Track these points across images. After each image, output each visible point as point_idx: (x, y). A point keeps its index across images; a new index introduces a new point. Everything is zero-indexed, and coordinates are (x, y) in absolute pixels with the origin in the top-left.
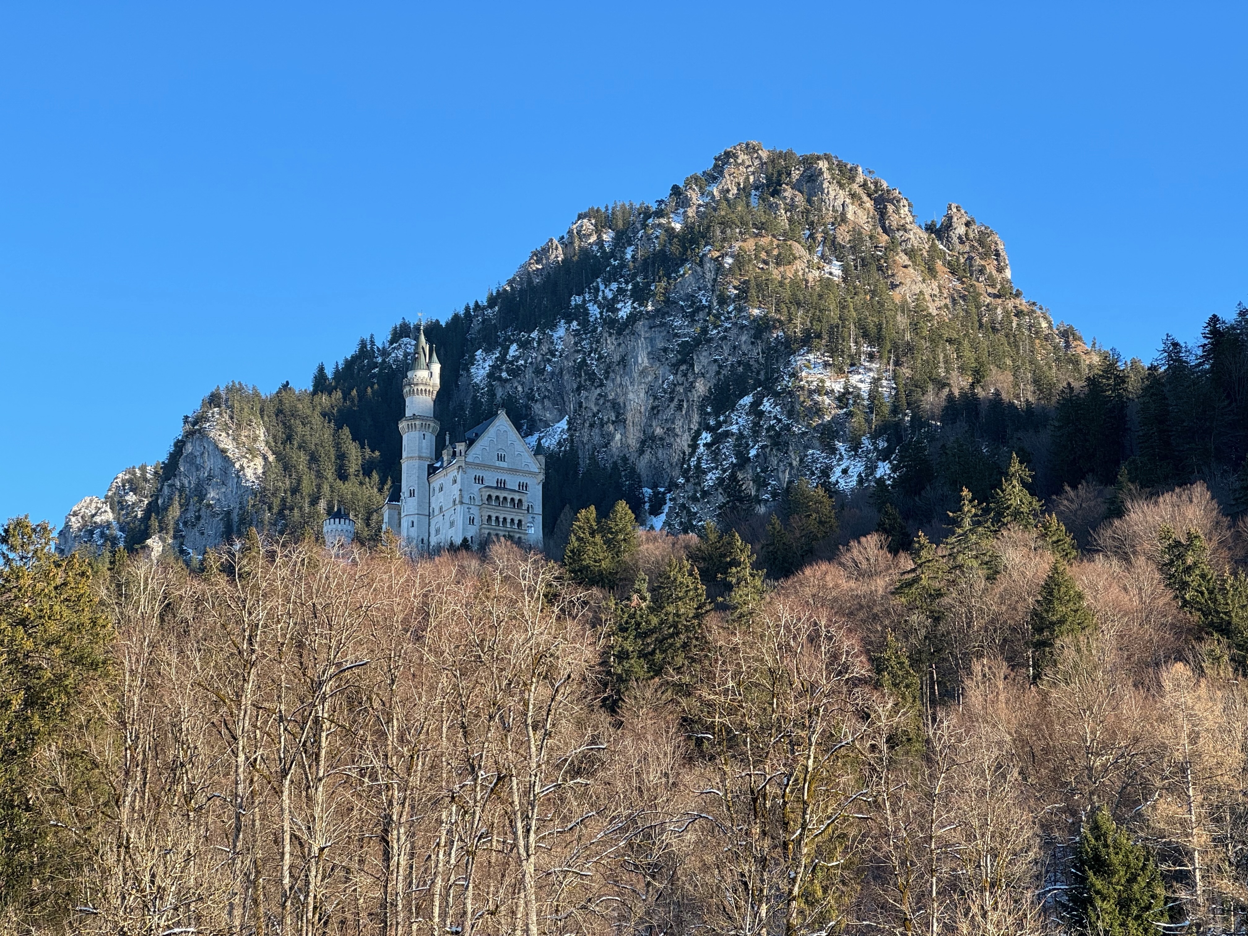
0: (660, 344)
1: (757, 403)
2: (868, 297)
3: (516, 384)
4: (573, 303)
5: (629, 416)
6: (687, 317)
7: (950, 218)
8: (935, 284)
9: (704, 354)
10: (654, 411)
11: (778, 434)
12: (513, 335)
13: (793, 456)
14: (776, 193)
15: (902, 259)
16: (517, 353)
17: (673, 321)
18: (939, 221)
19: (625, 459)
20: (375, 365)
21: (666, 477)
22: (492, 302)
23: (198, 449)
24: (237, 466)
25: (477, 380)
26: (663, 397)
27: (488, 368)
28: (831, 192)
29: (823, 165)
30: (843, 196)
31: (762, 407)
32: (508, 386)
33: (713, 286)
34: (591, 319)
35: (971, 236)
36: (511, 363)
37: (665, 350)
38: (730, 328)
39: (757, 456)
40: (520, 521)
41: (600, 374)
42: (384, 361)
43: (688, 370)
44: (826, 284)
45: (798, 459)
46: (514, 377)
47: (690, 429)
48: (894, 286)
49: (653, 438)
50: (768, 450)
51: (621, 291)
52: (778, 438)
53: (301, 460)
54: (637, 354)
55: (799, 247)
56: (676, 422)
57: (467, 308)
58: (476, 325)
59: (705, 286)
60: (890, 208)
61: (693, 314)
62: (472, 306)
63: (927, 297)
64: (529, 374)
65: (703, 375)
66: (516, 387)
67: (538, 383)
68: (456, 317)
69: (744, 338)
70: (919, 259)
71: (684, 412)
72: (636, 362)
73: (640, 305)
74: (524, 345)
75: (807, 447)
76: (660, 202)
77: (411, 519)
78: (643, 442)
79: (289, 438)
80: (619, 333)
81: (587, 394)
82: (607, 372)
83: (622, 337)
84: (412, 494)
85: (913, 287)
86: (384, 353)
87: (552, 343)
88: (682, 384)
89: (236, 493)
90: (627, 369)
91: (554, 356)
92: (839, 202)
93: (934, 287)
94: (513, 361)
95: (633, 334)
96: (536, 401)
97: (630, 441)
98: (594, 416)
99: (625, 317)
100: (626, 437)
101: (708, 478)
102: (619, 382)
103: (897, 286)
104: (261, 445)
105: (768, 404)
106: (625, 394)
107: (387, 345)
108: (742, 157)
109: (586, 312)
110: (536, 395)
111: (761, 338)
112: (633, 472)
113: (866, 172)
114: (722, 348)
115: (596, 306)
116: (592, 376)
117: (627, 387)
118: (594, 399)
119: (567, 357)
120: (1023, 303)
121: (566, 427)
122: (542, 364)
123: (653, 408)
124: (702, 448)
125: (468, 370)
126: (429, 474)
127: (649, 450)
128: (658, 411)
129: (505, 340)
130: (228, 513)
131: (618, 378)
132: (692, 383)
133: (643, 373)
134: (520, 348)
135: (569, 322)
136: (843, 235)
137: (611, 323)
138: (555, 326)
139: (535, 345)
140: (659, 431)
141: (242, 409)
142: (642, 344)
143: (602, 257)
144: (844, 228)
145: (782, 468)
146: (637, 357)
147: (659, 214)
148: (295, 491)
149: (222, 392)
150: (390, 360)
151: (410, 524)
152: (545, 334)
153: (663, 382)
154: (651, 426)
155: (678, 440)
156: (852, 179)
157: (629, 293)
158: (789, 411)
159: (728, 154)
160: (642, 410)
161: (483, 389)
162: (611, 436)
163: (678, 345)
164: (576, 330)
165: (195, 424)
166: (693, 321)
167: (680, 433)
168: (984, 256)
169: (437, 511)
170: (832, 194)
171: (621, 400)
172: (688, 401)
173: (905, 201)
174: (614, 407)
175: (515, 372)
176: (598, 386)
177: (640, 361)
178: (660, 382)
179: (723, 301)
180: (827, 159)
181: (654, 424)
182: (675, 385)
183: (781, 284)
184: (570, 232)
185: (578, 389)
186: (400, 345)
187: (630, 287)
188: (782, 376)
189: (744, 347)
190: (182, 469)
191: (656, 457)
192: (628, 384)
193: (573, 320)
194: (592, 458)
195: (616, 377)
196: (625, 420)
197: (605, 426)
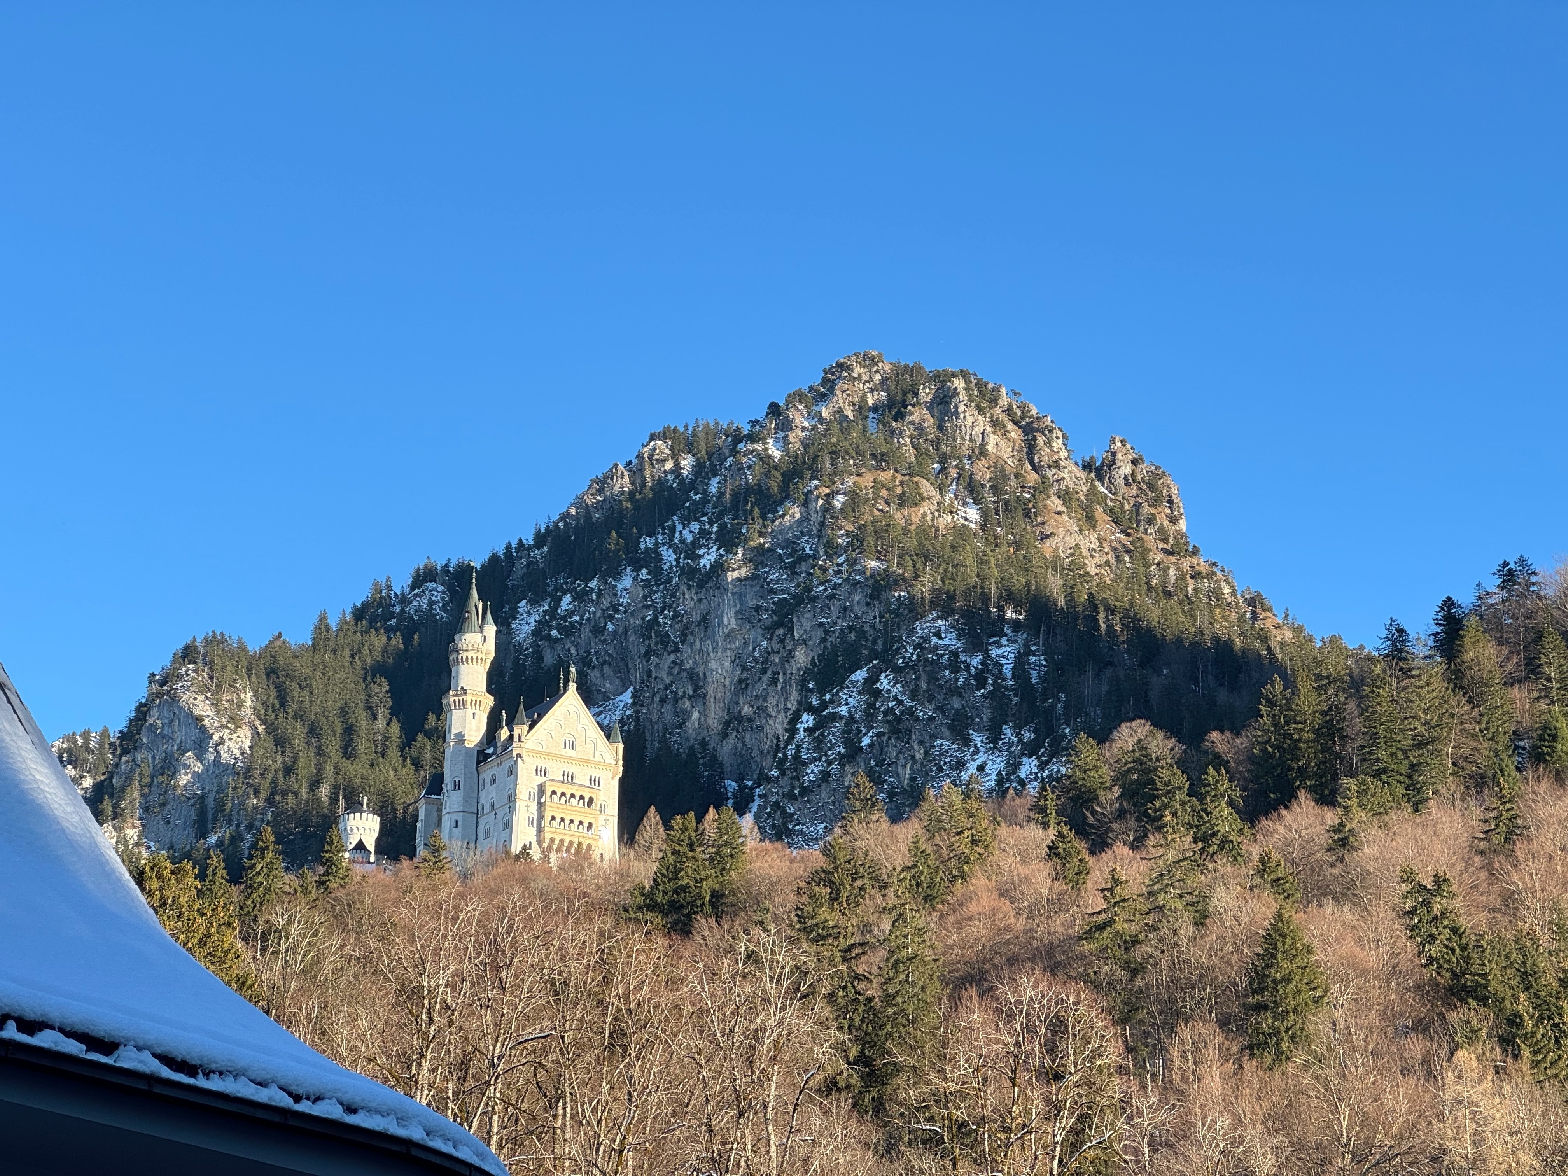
0: (751, 602)
1: (873, 679)
2: (1012, 550)
3: (568, 645)
4: (643, 546)
5: (710, 690)
6: (786, 568)
7: (1114, 454)
8: (1093, 537)
9: (807, 615)
10: (742, 685)
11: (898, 720)
12: (566, 583)
13: (916, 747)
14: (899, 416)
15: (1056, 503)
16: (571, 606)
17: (768, 573)
18: (1100, 457)
19: (704, 743)
20: (392, 615)
21: (754, 767)
22: (540, 539)
23: (166, 714)
24: (216, 738)
25: (519, 638)
26: (753, 667)
27: (533, 624)
28: (968, 417)
29: (958, 383)
30: (981, 423)
31: (878, 685)
32: (559, 647)
33: (820, 531)
34: (665, 567)
35: (1139, 477)
36: (564, 618)
37: (757, 609)
38: (840, 585)
39: (871, 746)
40: (590, 825)
41: (675, 637)
42: (403, 610)
43: (785, 635)
44: (961, 532)
45: (922, 751)
46: (567, 636)
47: (787, 710)
48: (1044, 537)
49: (739, 718)
50: (885, 739)
51: (703, 533)
52: (898, 723)
53: (298, 734)
54: (722, 613)
55: (928, 485)
56: (770, 699)
57: (508, 547)
58: (519, 570)
59: (810, 531)
60: (1041, 440)
61: (793, 565)
62: (514, 544)
63: (1085, 552)
64: (586, 633)
65: (805, 642)
66: (569, 650)
67: (596, 644)
68: (494, 558)
69: (857, 598)
70: (1074, 504)
71: (779, 687)
72: (721, 623)
73: (728, 552)
74: (581, 597)
75: (933, 737)
76: (754, 423)
77: (454, 817)
78: (727, 724)
79: (283, 704)
80: (701, 586)
81: (658, 661)
82: (684, 636)
83: (704, 592)
84: (456, 786)
85: (1068, 539)
86: (404, 600)
87: (616, 595)
88: (778, 652)
89: (213, 772)
90: (709, 632)
91: (617, 611)
92: (978, 430)
93: (1093, 539)
94: (565, 616)
95: (719, 588)
96: (594, 667)
97: (710, 722)
98: (666, 689)
99: (708, 566)
100: (706, 716)
101: (809, 771)
102: (698, 647)
103: (1048, 537)
104: (247, 712)
105: (886, 681)
106: (706, 663)
107: (407, 591)
108: (857, 370)
109: (659, 558)
110: (594, 659)
111: (878, 598)
112: (714, 761)
113: (1010, 393)
114: (829, 609)
115: (671, 551)
116: (664, 639)
117: (708, 654)
118: (666, 667)
119: (633, 614)
120: (1201, 562)
121: (630, 701)
122: (602, 620)
123: (740, 681)
124: (802, 733)
125: (509, 626)
126: (479, 762)
127: (734, 734)
128: (747, 685)
129: (556, 589)
130: (202, 797)
131: (698, 643)
132: (790, 651)
133: (729, 636)
134: (574, 600)
135: (637, 570)
136: (982, 472)
137: (690, 573)
138: (620, 574)
139: (594, 597)
140: (747, 710)
141: (224, 667)
142: (729, 600)
143: (679, 490)
144: (982, 464)
145: (902, 761)
146: (722, 617)
147: (752, 438)
148: (288, 771)
149: (199, 645)
150: (411, 609)
151: (454, 824)
152: (606, 583)
153: (754, 649)
154: (737, 703)
155: (771, 722)
156: (994, 402)
157: (713, 536)
158: (912, 691)
159: (841, 366)
160: (727, 683)
161: (527, 649)
162: (687, 715)
163: (774, 603)
164: (646, 580)
165: (163, 683)
166: (794, 573)
167: (773, 714)
168: (1155, 502)
169: (487, 809)
170: (970, 420)
171: (700, 670)
172: (784, 674)
173: (1059, 432)
174: (691, 678)
175: (568, 631)
176: (672, 652)
177: (726, 622)
178: (751, 648)
179: (832, 550)
180: (964, 377)
181: (741, 701)
182: (769, 653)
183: (906, 532)
184: (640, 456)
185: (647, 654)
186: (423, 591)
187: (715, 529)
188: (905, 647)
189: (856, 608)
190: (145, 740)
191: (743, 743)
192: (710, 649)
193: (642, 567)
194: (663, 741)
195: (695, 641)
196: (705, 695)
197: (680, 702)
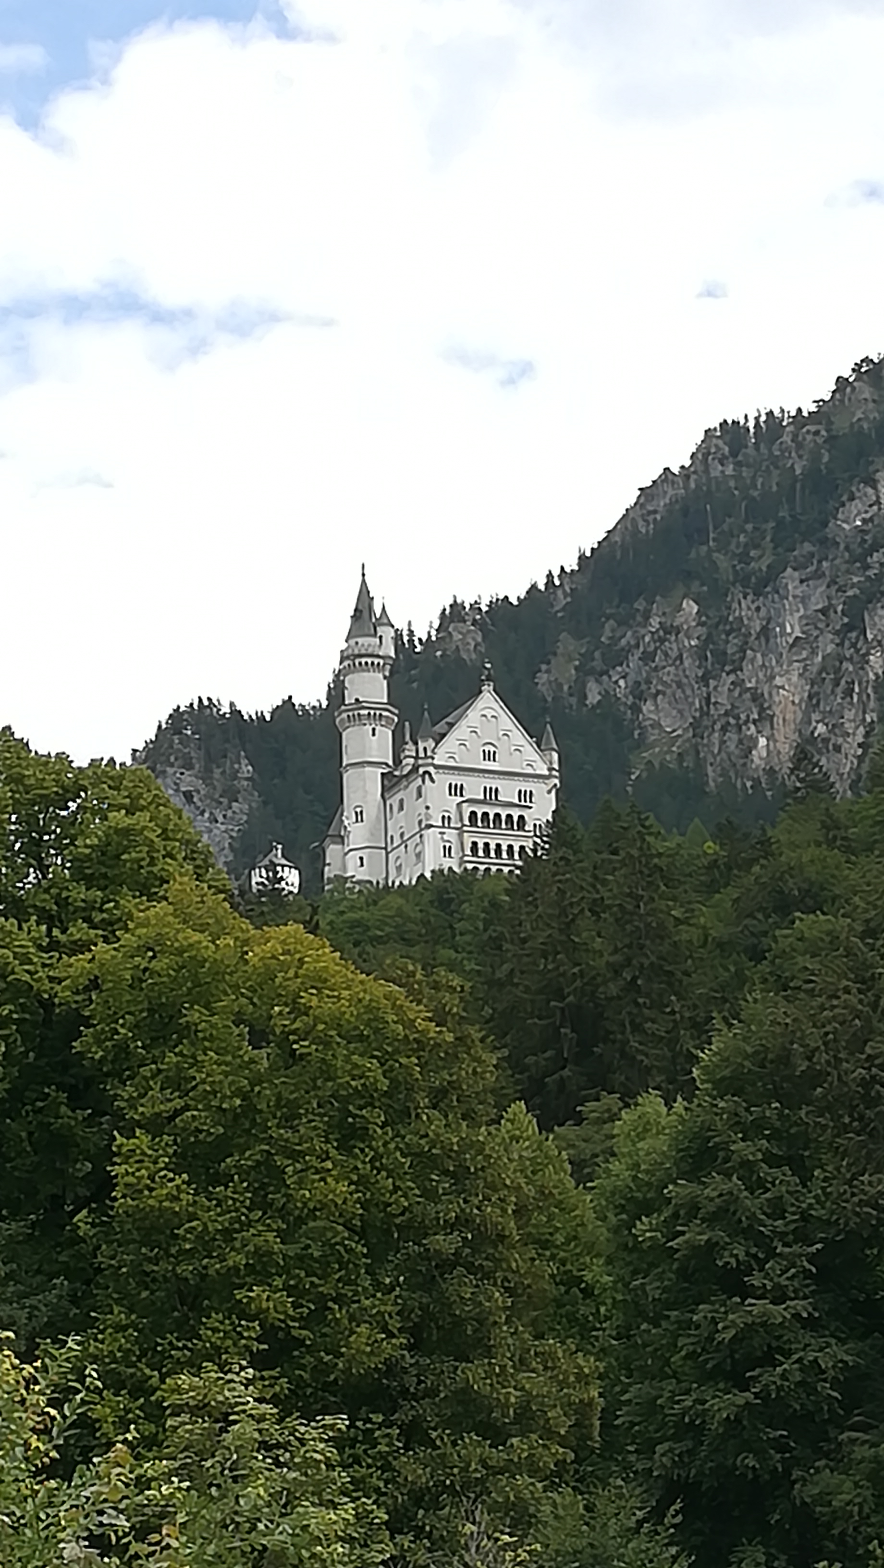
0: (817, 604)
4: (693, 556)
5: (777, 711)
9: (880, 612)
10: (813, 701)
12: (610, 608)
19: (772, 773)
22: (584, 563)
26: (823, 679)
27: (576, 657)
32: (607, 680)
34: (721, 577)
36: (610, 648)
37: (825, 610)
40: (522, 848)
41: (733, 654)
43: (857, 638)
46: (613, 667)
47: (863, 723)
49: (812, 740)
51: (758, 532)
54: (784, 620)
56: (845, 715)
57: (549, 577)
58: (561, 598)
61: (863, 557)
62: (556, 573)
64: (635, 662)
65: (879, 643)
66: (617, 682)
67: (648, 673)
71: (855, 699)
72: (783, 633)
73: (786, 550)
74: (627, 620)
77: (359, 854)
78: (799, 748)
80: (758, 591)
81: (715, 683)
82: (742, 650)
83: (761, 599)
84: (359, 817)
86: (429, 646)
87: (665, 614)
88: (851, 659)
90: (771, 644)
91: (669, 632)
94: (612, 645)
95: (777, 592)
96: (647, 700)
97: (780, 747)
98: (727, 714)
99: (765, 567)
100: (775, 742)
102: (760, 663)
106: (770, 679)
107: (433, 633)
109: (714, 567)
110: (647, 691)
116: (721, 658)
117: (772, 668)
118: (726, 688)
119: (687, 634)
122: (653, 645)
123: (810, 697)
125: (548, 662)
126: (384, 787)
127: (808, 758)
128: (818, 700)
129: (599, 617)
131: (759, 657)
132: (864, 655)
133: (794, 646)
135: (690, 583)
137: (745, 579)
138: (669, 589)
139: (641, 619)
140: (821, 729)
142: (790, 604)
146: (784, 625)
149: (184, 712)
151: (358, 863)
152: (653, 602)
154: (809, 723)
155: (848, 740)
157: (769, 534)
160: (797, 701)
162: (752, 742)
163: (844, 601)
164: (700, 593)
167: (851, 731)
169: (397, 841)
171: (764, 689)
172: (860, 684)
174: (754, 700)
176: (731, 671)
177: (789, 630)
178: (820, 658)
181: (813, 720)
182: (841, 661)
185: (704, 679)
186: (449, 634)
192: (774, 662)
193: (695, 579)
195: (755, 656)
196: (772, 717)
197: (744, 727)
